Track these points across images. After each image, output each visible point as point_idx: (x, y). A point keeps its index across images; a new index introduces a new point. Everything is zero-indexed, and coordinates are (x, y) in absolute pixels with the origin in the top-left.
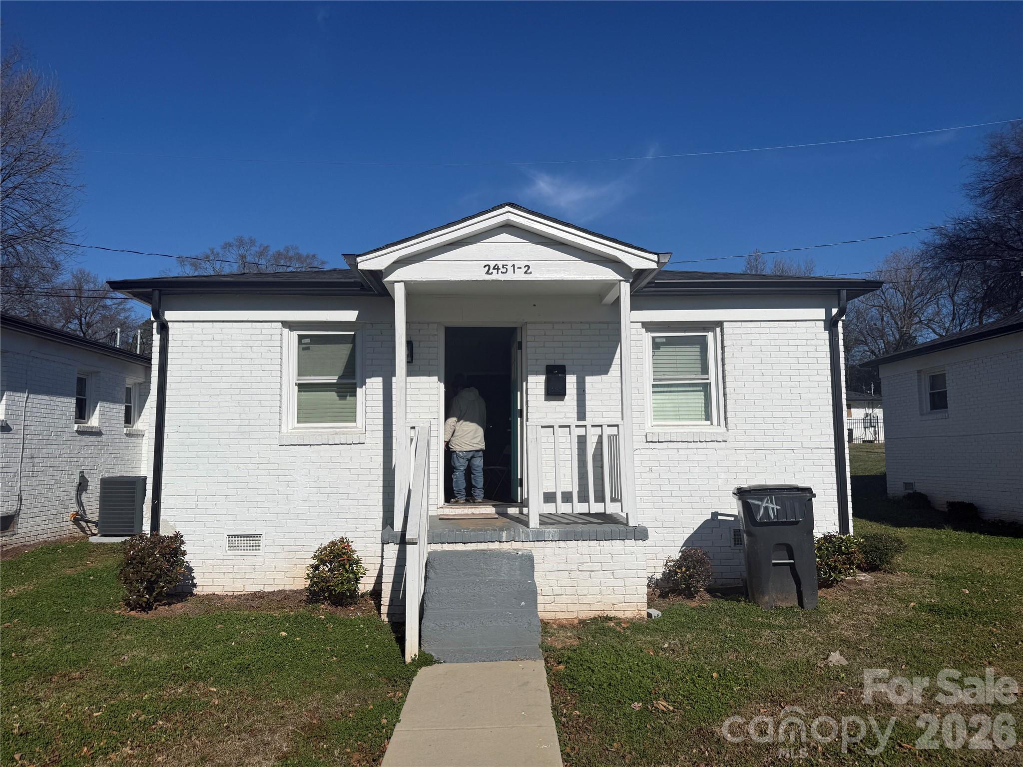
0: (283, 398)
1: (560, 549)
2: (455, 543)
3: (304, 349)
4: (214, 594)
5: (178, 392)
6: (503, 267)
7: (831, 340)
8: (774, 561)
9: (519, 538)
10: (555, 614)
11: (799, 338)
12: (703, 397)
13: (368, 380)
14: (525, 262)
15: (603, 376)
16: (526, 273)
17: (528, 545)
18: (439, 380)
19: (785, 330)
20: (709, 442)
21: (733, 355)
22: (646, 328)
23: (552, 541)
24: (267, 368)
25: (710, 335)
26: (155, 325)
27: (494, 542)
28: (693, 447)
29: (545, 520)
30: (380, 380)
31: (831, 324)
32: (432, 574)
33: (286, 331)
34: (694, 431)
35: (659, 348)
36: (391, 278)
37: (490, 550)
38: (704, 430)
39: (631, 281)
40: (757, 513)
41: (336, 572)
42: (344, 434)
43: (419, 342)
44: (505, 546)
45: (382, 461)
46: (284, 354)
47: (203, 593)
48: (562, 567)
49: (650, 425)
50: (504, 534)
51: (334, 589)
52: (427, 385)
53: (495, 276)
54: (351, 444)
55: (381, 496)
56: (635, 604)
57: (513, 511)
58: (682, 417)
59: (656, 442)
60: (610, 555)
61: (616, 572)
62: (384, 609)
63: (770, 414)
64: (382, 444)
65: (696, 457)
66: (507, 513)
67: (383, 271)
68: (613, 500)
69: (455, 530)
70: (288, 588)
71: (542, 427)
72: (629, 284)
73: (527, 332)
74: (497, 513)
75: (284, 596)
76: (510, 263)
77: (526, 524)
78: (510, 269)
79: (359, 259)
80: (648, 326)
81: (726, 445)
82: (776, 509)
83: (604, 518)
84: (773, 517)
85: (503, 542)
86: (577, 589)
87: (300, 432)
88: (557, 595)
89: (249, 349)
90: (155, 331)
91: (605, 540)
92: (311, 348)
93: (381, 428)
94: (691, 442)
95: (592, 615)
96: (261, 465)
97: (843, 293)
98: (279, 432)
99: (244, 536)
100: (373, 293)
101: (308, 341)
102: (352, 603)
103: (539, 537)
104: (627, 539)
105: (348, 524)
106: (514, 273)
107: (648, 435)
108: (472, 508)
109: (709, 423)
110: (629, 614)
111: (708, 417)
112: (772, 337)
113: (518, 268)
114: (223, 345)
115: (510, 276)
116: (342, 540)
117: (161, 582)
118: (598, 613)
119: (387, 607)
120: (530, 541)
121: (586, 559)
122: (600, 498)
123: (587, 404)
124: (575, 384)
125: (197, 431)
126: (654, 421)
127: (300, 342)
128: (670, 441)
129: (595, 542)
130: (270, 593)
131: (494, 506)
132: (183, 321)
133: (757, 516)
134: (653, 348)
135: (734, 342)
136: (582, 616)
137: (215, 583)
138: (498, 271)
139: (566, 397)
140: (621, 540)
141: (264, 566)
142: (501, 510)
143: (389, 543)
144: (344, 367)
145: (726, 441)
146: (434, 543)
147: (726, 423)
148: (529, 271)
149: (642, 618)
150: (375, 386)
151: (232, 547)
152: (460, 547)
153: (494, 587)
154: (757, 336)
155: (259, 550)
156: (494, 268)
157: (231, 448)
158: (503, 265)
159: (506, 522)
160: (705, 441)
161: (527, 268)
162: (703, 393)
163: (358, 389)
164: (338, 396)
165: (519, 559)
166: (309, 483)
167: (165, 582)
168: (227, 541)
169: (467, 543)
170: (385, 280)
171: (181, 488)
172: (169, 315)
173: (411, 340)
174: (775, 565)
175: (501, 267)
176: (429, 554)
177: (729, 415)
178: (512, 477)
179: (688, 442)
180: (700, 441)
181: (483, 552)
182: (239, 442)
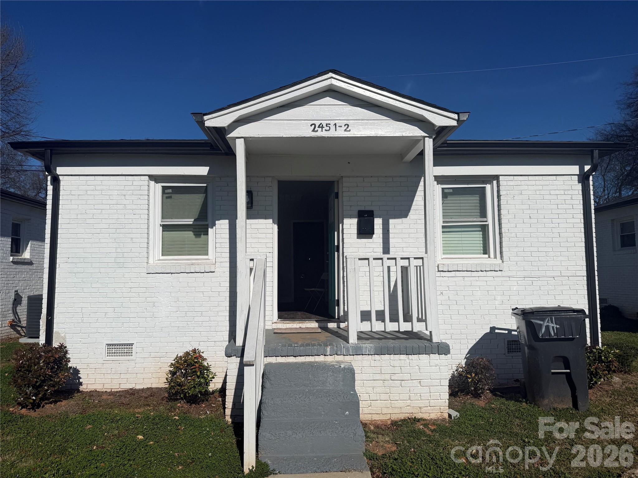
0: (150, 236)
1: (375, 361)
2: (287, 356)
3: (167, 198)
4: (96, 391)
5: (67, 231)
6: (327, 126)
7: (584, 191)
8: (553, 371)
9: (341, 352)
10: (371, 416)
11: (558, 189)
12: (481, 236)
13: (217, 222)
14: (345, 121)
15: (404, 219)
16: (345, 130)
17: (348, 358)
18: (274, 222)
19: (547, 183)
20: (488, 271)
21: (507, 202)
22: (437, 181)
23: (368, 355)
24: (137, 212)
25: (488, 187)
26: (49, 178)
27: (320, 355)
28: (475, 276)
29: (362, 336)
30: (226, 222)
31: (583, 178)
32: (267, 385)
33: (152, 183)
34: (476, 262)
35: (447, 197)
36: (232, 135)
37: (317, 362)
38: (484, 262)
39: (434, 137)
40: (540, 331)
41: (189, 378)
42: (198, 265)
43: (258, 192)
44: (329, 359)
45: (228, 286)
46: (151, 201)
47: (87, 390)
48: (378, 377)
49: (440, 258)
50: (328, 349)
51: (188, 392)
52: (264, 226)
53: (320, 133)
54: (204, 273)
55: (228, 314)
56: (439, 407)
57: (332, 325)
58: (464, 252)
59: (446, 271)
60: (417, 367)
61: (423, 381)
62: (228, 412)
63: (536, 249)
64: (229, 273)
65: (478, 283)
66: (328, 327)
67: (226, 128)
68: (419, 320)
69: (287, 345)
70: (154, 386)
71: (360, 259)
72: (431, 140)
73: (343, 184)
74: (320, 327)
75: (151, 393)
76: (332, 123)
77: (346, 339)
78: (333, 128)
79: (205, 118)
80: (439, 179)
81: (502, 274)
82: (556, 327)
83: (411, 335)
84: (553, 335)
85: (328, 355)
86: (389, 396)
87: (164, 263)
88: (373, 400)
89: (123, 197)
90: (49, 183)
91: (414, 354)
92: (173, 197)
93: (228, 260)
94: (474, 271)
95: (402, 417)
96: (132, 289)
97: (596, 153)
98: (147, 263)
99: (120, 345)
100: (220, 152)
101: (170, 191)
102: (204, 400)
103: (358, 352)
104: (432, 354)
105: (202, 336)
106: (336, 130)
107: (439, 266)
108: (300, 323)
109: (487, 256)
110: (433, 416)
111: (486, 251)
112: (537, 188)
113: (339, 126)
114: (103, 194)
115: (332, 133)
116: (194, 351)
117: (45, 386)
118: (407, 415)
119: (231, 409)
120: (350, 355)
121: (397, 370)
122: (408, 318)
123: (390, 241)
124: (381, 225)
125: (82, 262)
126: (443, 255)
127: (163, 192)
128: (457, 271)
129: (405, 356)
130: (140, 390)
131: (317, 321)
132: (71, 175)
133: (539, 333)
134: (442, 197)
135: (508, 192)
136: (395, 417)
137: (97, 382)
138: (322, 129)
139: (374, 235)
140: (427, 354)
141: (135, 368)
142: (322, 325)
143: (231, 356)
144: (199, 212)
145: (502, 271)
146: (269, 357)
147: (501, 256)
148: (348, 129)
149: (444, 420)
150: (223, 226)
151: (110, 353)
152: (291, 360)
153: (322, 398)
154: (526, 187)
155: (132, 355)
156: (319, 127)
157: (109, 275)
158: (327, 124)
159: (328, 337)
160: (485, 271)
161: (346, 126)
162: (481, 233)
163: (210, 229)
164: (194, 235)
165: (342, 372)
166: (170, 303)
167: (49, 386)
168: (107, 348)
169: (298, 356)
170: (228, 136)
171: (70, 307)
172: (60, 170)
173: (251, 190)
174: (553, 373)
175: (324, 125)
176: (266, 365)
177: (504, 249)
178: (330, 298)
179: (472, 271)
180: (481, 271)
181: (310, 363)
182: (115, 270)
